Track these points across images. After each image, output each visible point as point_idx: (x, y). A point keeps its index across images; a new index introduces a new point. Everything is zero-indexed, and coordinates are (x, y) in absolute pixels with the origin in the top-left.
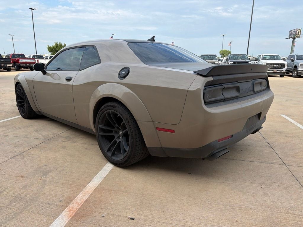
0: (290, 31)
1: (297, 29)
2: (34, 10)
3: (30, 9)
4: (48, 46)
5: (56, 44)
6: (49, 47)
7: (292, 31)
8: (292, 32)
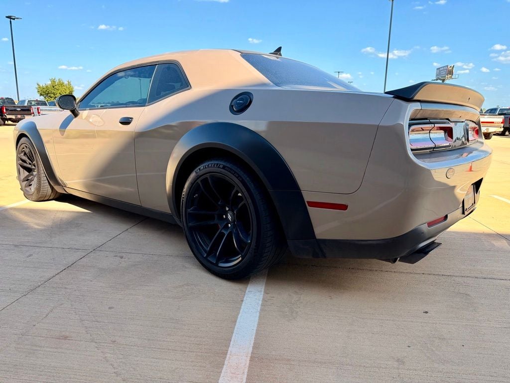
0: (438, 69)
1: (447, 66)
2: (14, 19)
3: (7, 17)
4: (38, 85)
5: (53, 81)
6: (40, 87)
7: (441, 69)
8: (440, 71)
